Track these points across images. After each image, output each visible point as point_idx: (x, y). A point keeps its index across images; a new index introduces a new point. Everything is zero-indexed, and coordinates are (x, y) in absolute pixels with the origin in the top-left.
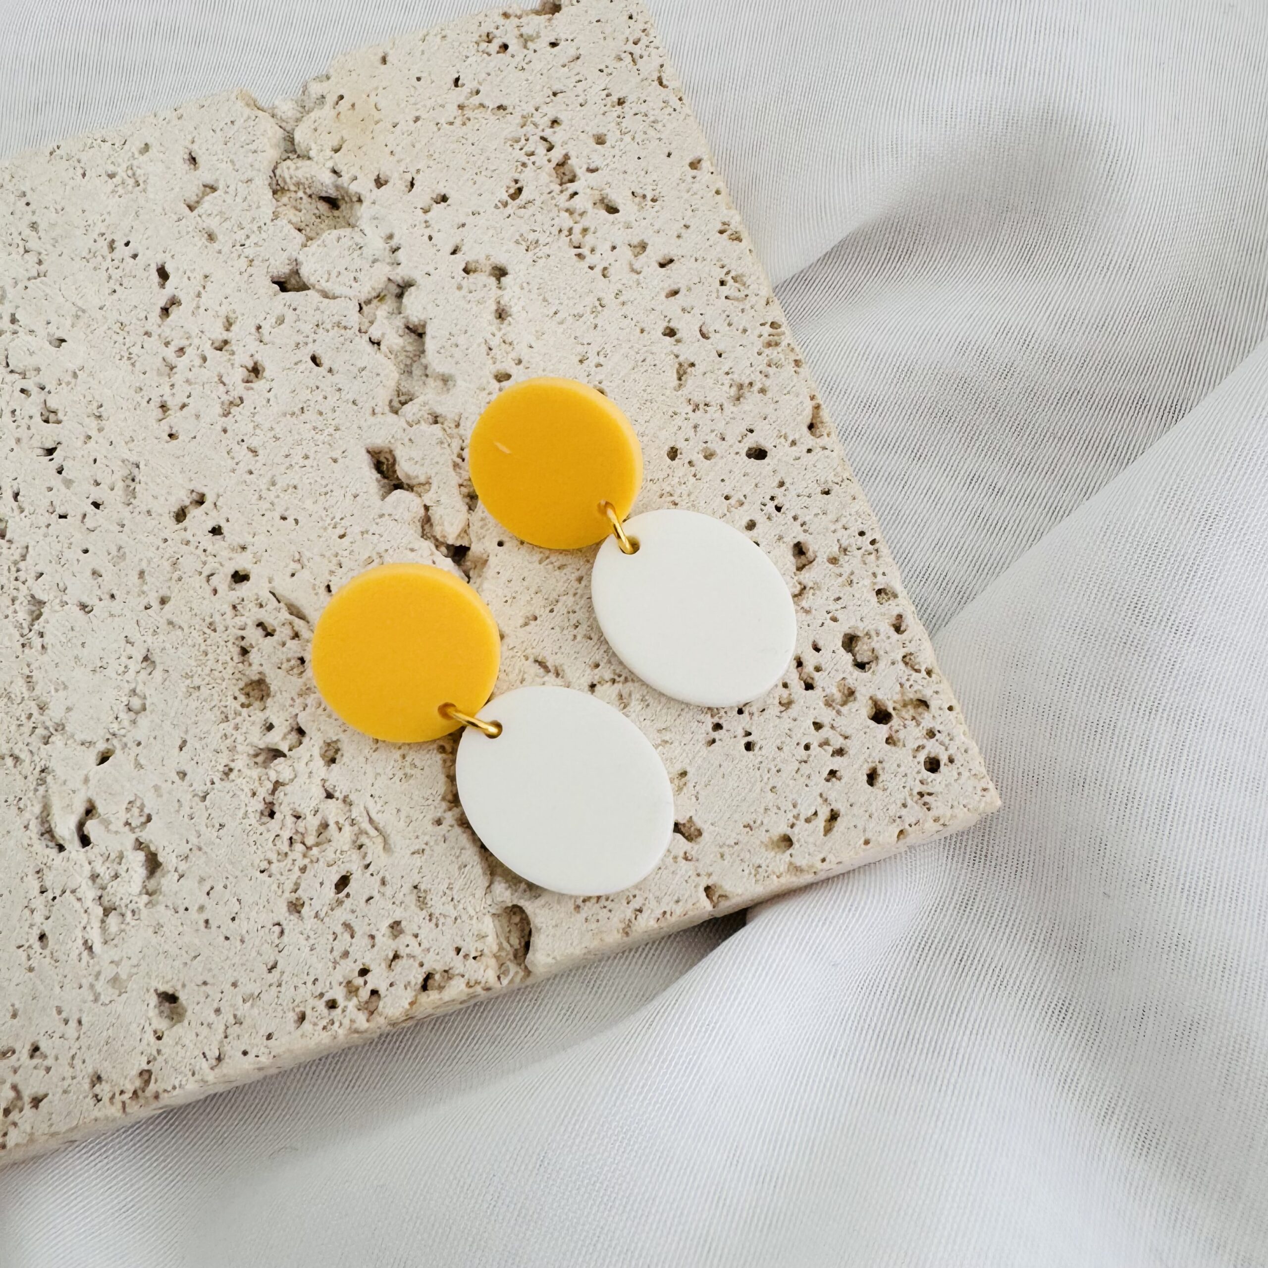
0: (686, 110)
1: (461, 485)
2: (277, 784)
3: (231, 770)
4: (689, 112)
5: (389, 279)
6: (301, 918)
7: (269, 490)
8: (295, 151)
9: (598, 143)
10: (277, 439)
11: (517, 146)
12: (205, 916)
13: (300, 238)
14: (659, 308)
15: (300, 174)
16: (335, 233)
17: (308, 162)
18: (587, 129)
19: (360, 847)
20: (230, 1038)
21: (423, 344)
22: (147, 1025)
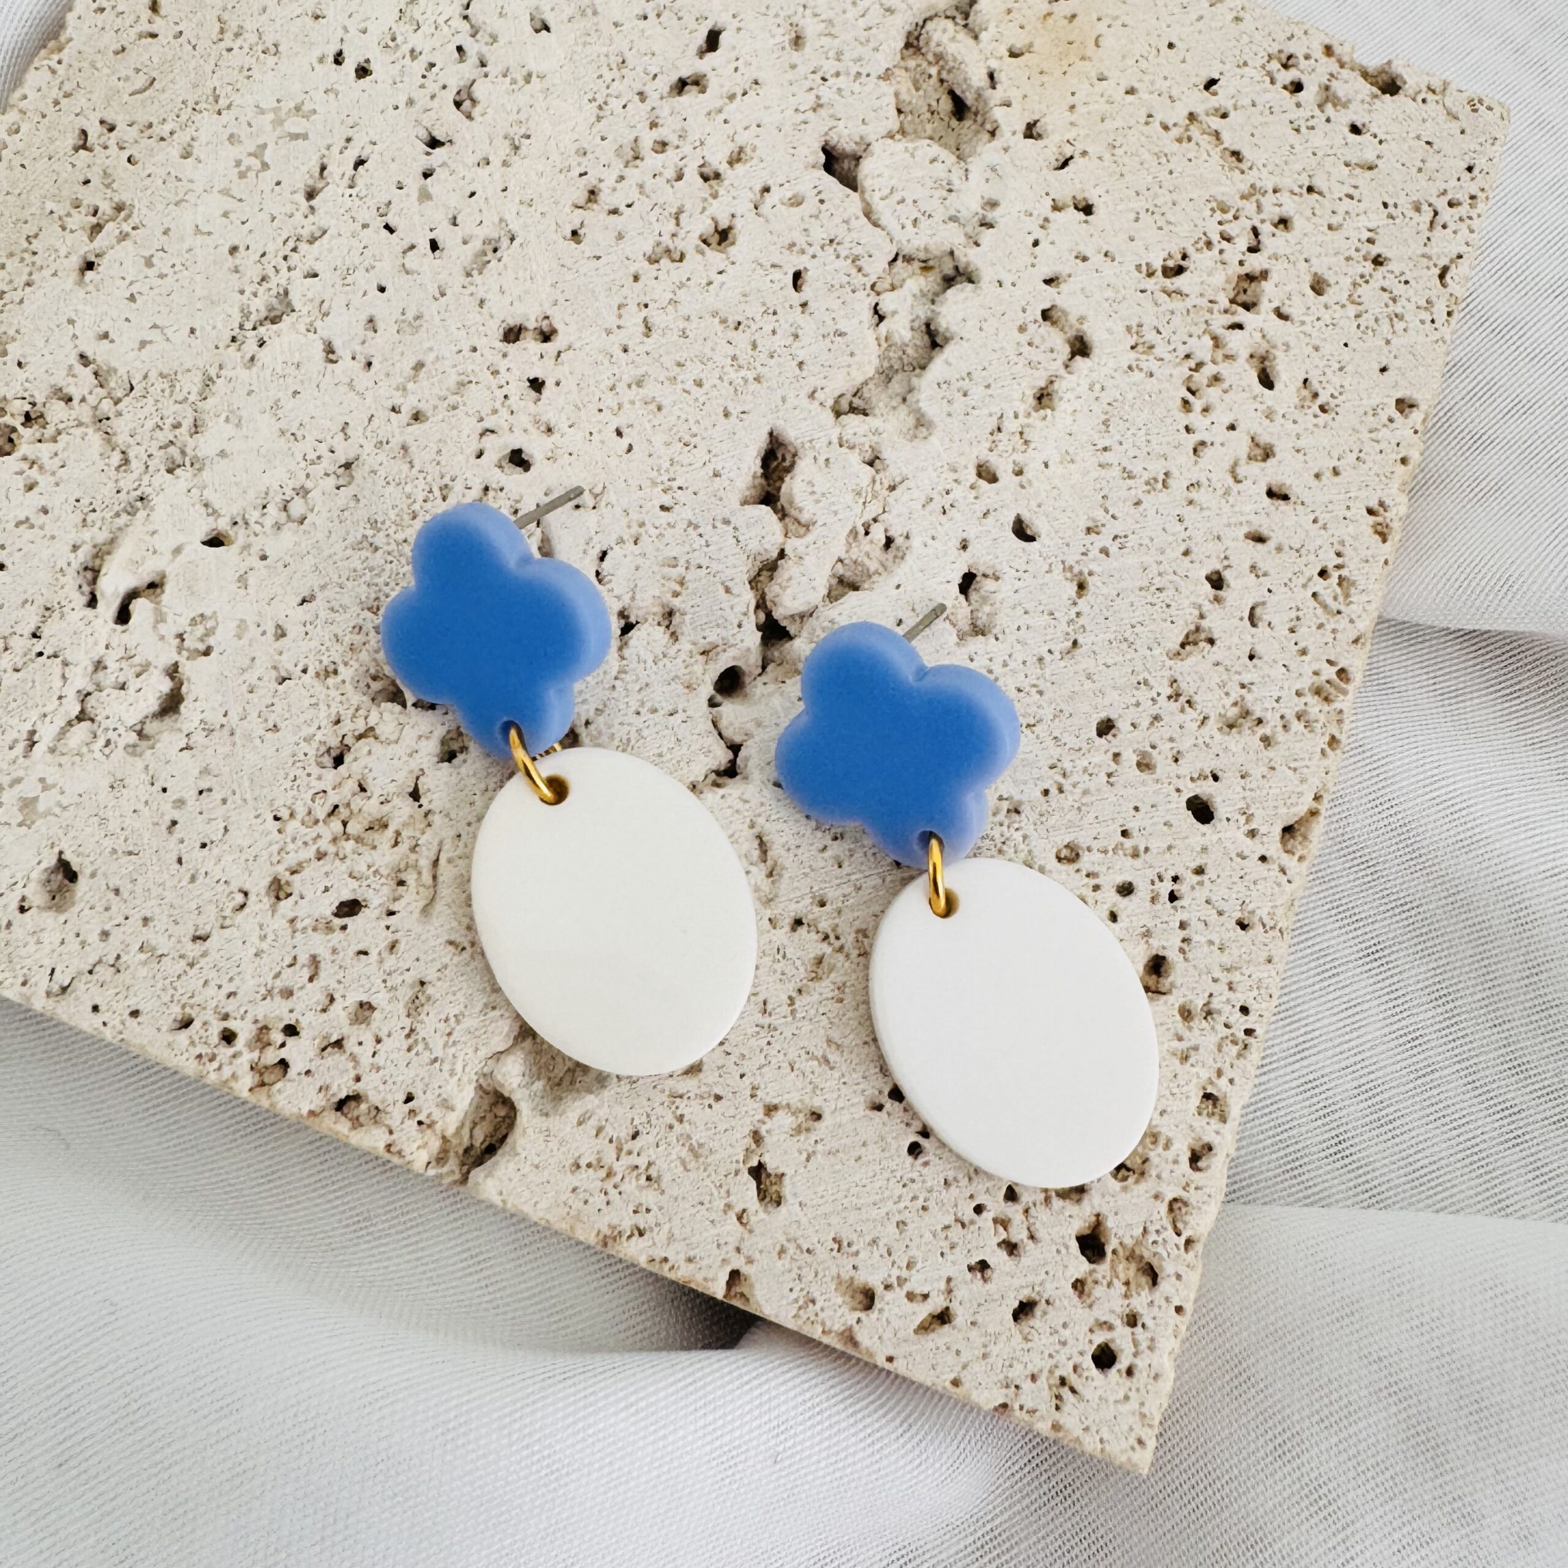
0: (1446, 332)
1: (840, 560)
2: (368, 733)
3: (335, 672)
4: (1448, 338)
5: (952, 253)
6: (274, 909)
7: (629, 386)
8: (967, 16)
9: (1313, 288)
10: (684, 335)
11: (1219, 216)
12: (176, 815)
13: (893, 122)
14: (1228, 543)
15: (951, 49)
16: (936, 149)
17: (971, 42)
18: (1314, 261)
19: (401, 883)
20: (94, 977)
21: (930, 359)
22: (20, 884)
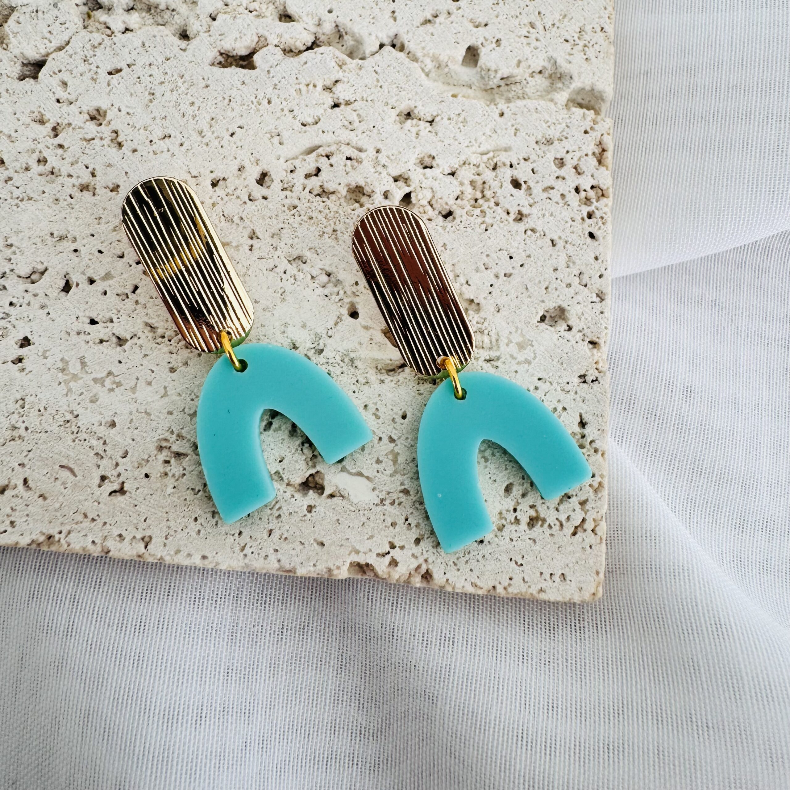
6: (528, 215)
20: (588, 283)
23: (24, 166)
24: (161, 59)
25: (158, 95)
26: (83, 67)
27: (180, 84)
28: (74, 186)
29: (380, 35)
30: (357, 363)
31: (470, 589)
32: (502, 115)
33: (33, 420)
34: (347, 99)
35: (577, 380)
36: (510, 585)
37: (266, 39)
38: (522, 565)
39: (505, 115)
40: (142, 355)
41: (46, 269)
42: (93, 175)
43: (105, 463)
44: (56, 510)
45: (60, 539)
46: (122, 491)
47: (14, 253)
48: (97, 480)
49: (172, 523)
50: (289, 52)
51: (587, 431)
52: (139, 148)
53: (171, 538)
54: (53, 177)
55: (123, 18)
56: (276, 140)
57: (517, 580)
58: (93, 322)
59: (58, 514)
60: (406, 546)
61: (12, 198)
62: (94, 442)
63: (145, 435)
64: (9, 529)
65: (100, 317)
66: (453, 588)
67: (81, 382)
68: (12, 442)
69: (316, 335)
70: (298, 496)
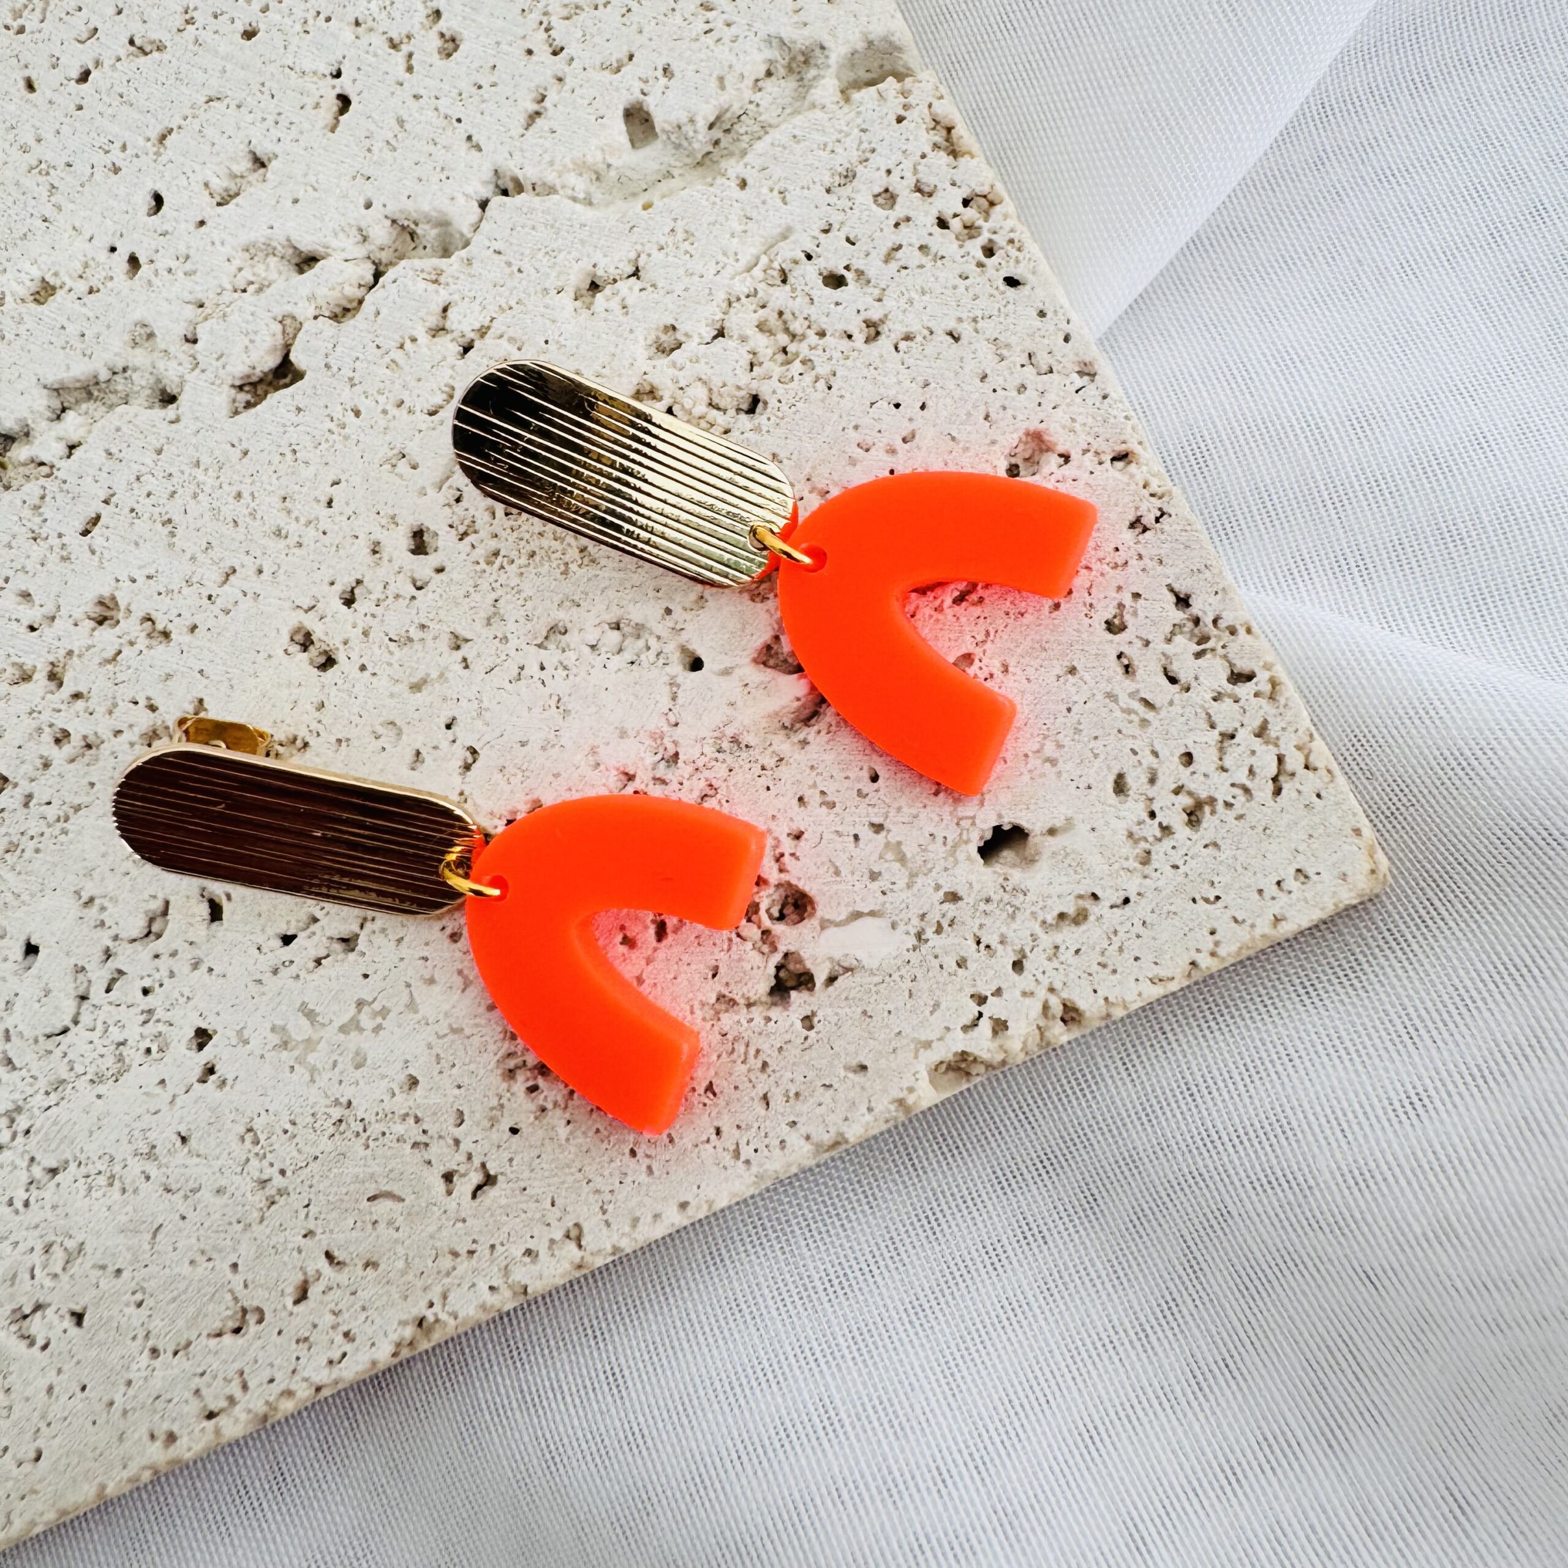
23: (39, 763)
24: (149, 458)
25: (176, 519)
26: (37, 551)
27: (201, 478)
28: (132, 744)
29: (470, 190)
30: (746, 739)
31: (1155, 992)
32: (743, 184)
33: (285, 1153)
34: (477, 326)
35: (1129, 536)
36: (1217, 944)
37: (294, 318)
38: (1218, 898)
39: (749, 181)
40: (393, 944)
41: (167, 903)
42: (153, 708)
43: (436, 1150)
44: (404, 1273)
45: (436, 1315)
46: (489, 1180)
47: (103, 909)
48: (440, 1186)
49: (598, 1182)
50: (343, 313)
51: (1196, 608)
52: (197, 620)
53: (610, 1208)
54: (93, 751)
55: (53, 433)
56: (403, 466)
57: (1226, 929)
58: (287, 940)
59: (410, 1277)
60: (1003, 986)
61: (49, 826)
62: (399, 1129)
63: (472, 1067)
64: (348, 1347)
65: (293, 924)
66: (1125, 1007)
67: (322, 1045)
68: (273, 1208)
69: (653, 736)
70: (775, 1013)
